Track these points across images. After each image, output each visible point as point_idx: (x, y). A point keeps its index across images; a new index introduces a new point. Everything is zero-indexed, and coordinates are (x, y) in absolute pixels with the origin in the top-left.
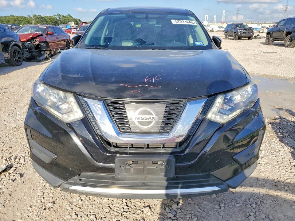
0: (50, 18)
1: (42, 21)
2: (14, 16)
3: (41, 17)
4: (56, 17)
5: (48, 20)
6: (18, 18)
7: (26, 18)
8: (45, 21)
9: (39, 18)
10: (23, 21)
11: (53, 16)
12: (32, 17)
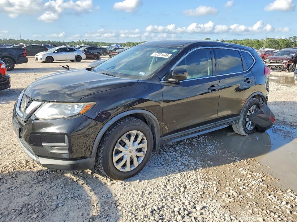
0: (284, 41)
1: (274, 44)
2: (248, 40)
3: (274, 40)
4: (291, 39)
5: (280, 43)
6: (251, 41)
7: (259, 41)
8: (278, 44)
9: (272, 41)
10: (255, 44)
11: (288, 39)
12: (265, 40)
